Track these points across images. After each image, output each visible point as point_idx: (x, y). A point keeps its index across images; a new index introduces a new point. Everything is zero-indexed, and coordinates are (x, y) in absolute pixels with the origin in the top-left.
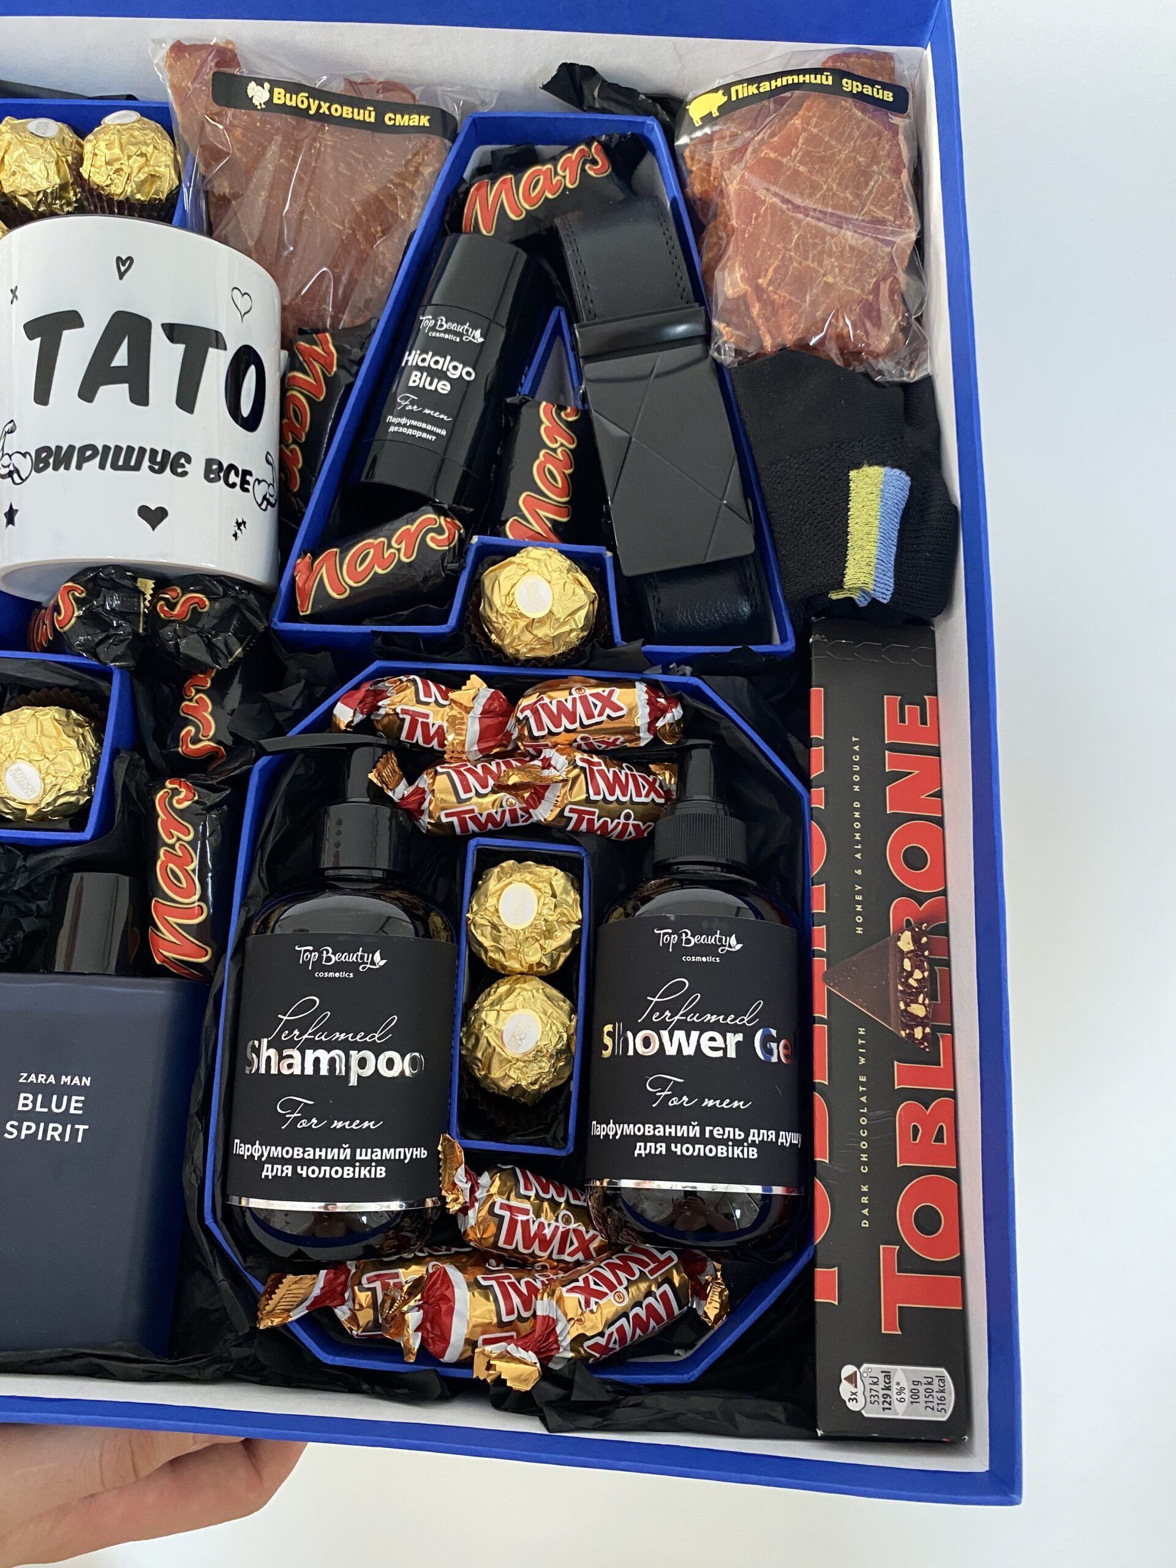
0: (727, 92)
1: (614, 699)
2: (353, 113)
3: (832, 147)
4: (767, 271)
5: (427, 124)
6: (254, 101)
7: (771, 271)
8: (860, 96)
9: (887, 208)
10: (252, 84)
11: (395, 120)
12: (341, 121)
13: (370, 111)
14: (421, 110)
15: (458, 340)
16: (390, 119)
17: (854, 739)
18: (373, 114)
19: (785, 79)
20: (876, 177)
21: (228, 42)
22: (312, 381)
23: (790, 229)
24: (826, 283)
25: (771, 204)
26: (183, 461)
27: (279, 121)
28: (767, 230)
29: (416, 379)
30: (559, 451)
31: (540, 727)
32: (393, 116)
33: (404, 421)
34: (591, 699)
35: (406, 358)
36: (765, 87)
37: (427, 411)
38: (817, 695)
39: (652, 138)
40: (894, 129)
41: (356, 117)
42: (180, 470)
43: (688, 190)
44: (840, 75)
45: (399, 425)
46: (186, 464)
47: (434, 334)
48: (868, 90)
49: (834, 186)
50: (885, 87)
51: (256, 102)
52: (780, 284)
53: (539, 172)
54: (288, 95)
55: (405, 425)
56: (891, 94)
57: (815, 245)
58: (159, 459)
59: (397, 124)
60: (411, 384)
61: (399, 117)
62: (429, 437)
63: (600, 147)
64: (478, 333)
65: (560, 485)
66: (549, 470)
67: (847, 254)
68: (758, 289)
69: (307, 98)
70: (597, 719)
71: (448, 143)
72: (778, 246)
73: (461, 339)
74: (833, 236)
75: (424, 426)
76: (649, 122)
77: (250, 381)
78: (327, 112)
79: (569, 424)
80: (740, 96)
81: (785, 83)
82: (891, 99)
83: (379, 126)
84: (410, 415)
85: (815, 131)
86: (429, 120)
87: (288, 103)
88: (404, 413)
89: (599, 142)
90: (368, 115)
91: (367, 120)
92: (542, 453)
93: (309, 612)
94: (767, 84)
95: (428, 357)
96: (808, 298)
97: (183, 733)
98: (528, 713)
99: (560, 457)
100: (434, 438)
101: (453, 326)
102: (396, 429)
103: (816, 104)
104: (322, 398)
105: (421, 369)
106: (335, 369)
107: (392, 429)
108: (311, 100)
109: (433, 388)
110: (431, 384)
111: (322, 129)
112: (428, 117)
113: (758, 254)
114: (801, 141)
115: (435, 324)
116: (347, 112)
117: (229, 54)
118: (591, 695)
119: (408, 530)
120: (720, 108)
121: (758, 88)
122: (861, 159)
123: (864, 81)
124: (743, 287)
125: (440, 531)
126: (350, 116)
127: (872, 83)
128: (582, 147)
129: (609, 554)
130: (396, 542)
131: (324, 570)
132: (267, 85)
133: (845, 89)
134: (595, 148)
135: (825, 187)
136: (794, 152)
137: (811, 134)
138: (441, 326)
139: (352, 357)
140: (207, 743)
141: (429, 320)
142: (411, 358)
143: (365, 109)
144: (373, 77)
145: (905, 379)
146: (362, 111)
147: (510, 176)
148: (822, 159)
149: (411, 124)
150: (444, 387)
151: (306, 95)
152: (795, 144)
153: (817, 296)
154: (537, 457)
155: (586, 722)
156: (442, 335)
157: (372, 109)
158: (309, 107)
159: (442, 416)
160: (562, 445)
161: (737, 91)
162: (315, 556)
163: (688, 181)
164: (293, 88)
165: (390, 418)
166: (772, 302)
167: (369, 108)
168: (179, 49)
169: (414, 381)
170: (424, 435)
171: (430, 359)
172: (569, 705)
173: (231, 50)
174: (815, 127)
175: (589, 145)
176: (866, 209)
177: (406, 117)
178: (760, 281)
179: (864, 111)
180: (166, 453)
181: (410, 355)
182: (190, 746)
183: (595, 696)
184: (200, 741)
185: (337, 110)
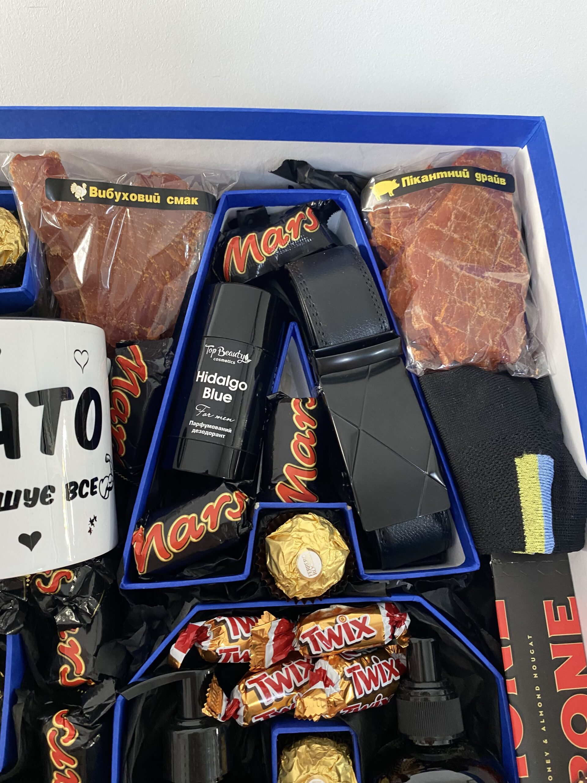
0: (399, 181)
1: (367, 625)
2: (145, 198)
3: (472, 220)
4: (440, 311)
5: (197, 203)
6: (76, 196)
7: (443, 310)
8: (487, 184)
9: (511, 259)
10: (74, 185)
11: (174, 200)
12: (137, 204)
13: (156, 196)
14: (192, 194)
15: (234, 363)
16: (171, 200)
17: (529, 637)
18: (159, 197)
19: (438, 174)
20: (501, 237)
21: (54, 153)
22: (129, 383)
23: (452, 280)
24: (479, 316)
25: (438, 263)
26: (49, 492)
27: (93, 207)
28: (437, 281)
29: (207, 393)
30: (307, 432)
31: (317, 648)
32: (172, 198)
33: (202, 425)
34: (351, 626)
35: (198, 376)
36: (425, 179)
37: (218, 417)
38: (500, 604)
39: (344, 202)
40: (509, 205)
41: (147, 201)
42: (47, 500)
43: (373, 241)
44: (474, 170)
45: (199, 428)
46: (52, 494)
47: (217, 359)
48: (491, 179)
49: (477, 246)
50: (501, 175)
51: (77, 196)
52: (450, 320)
53: (273, 232)
54: (100, 191)
55: (203, 429)
56: (504, 180)
57: (469, 290)
58: (31, 496)
59: (176, 203)
60: (204, 397)
61: (176, 198)
62: (221, 436)
63: (311, 210)
64: (247, 357)
65: (309, 456)
66: (302, 447)
67: (490, 294)
68: (434, 323)
69: (113, 192)
70: (357, 640)
71: (210, 214)
72: (447, 292)
73: (236, 362)
74: (480, 282)
75: (216, 428)
76: (343, 194)
77: (91, 413)
78: (127, 199)
79: (310, 411)
80: (409, 184)
81: (439, 177)
82: (505, 184)
83: (163, 205)
84: (207, 421)
85: (461, 209)
86: (197, 200)
87: (100, 196)
88: (200, 419)
89: (311, 207)
90: (156, 199)
91: (155, 201)
92: (296, 434)
93: (145, 572)
94: (426, 176)
95: (215, 377)
96: (468, 327)
97: (61, 669)
98: (308, 639)
99: (308, 436)
100: (224, 436)
101: (230, 354)
102: (197, 431)
103: (460, 191)
104: (138, 396)
105: (211, 386)
106: (146, 378)
107: (194, 431)
108: (116, 193)
109: (220, 399)
110: (218, 397)
111: (124, 211)
112: (197, 199)
113: (433, 298)
114: (453, 217)
115: (217, 352)
116: (141, 198)
117: (56, 162)
118: (351, 622)
119: (211, 506)
120: (394, 191)
121: (420, 179)
122: (492, 226)
123: (488, 173)
124: (426, 324)
125: (234, 506)
126: (143, 200)
127: (492, 173)
128: (301, 212)
129: (349, 508)
130: (204, 517)
131: (154, 542)
132: (84, 185)
133: (477, 180)
134: (309, 212)
135: (471, 248)
136: (449, 224)
137: (459, 211)
138: (222, 353)
139: (159, 371)
140: (80, 679)
141: (213, 348)
142: (202, 377)
143: (153, 195)
144: (156, 172)
145: (532, 376)
146: (151, 196)
147: (253, 234)
148: (468, 228)
149: (186, 203)
150: (227, 398)
151: (112, 189)
152: (449, 219)
153: (474, 325)
154: (293, 438)
155: (349, 643)
156: (223, 360)
157: (158, 194)
158: (115, 197)
159: (228, 419)
160: (308, 428)
161: (406, 181)
162: (147, 528)
163: (372, 234)
164: (103, 186)
165: (192, 423)
166: (447, 333)
167: (155, 194)
168: (18, 159)
169: (207, 395)
170: (218, 435)
171: (216, 379)
172: (336, 632)
173: (56, 159)
174: (460, 206)
175: (304, 211)
176: (498, 261)
177: (182, 198)
178: (437, 318)
179: (489, 193)
180: (36, 490)
181: (201, 374)
182: (67, 680)
183: (354, 623)
184: (75, 677)
185: (134, 197)
